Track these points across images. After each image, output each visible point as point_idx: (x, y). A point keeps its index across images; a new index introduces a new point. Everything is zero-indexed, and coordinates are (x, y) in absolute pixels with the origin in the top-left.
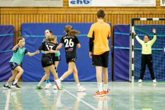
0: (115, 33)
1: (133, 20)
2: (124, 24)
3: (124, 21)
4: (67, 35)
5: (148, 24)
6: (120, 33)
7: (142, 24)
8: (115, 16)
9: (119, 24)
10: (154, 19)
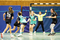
0: (23, 10)
1: (31, 4)
2: (27, 6)
3: (27, 5)
4: (9, 11)
5: (38, 6)
6: (25, 10)
7: (35, 6)
8: (23, 2)
9: (24, 6)
10: (41, 4)
